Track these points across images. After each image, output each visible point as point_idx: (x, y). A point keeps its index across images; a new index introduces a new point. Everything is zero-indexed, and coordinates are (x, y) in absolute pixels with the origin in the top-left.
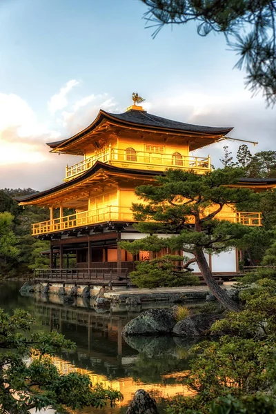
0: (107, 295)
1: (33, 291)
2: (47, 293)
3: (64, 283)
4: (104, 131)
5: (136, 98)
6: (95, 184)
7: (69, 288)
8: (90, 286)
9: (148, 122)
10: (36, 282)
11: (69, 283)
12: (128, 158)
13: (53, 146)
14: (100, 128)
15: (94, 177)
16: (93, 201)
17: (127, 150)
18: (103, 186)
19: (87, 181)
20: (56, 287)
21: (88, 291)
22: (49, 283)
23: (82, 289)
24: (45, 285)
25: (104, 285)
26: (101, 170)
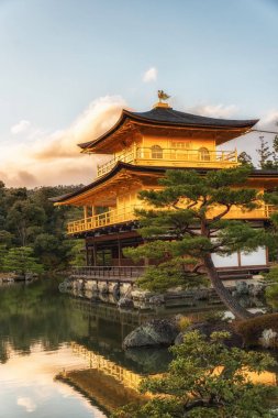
0: (135, 293)
1: (71, 288)
2: (83, 290)
3: (97, 280)
4: (129, 130)
5: (162, 95)
6: (120, 183)
7: (102, 285)
8: (120, 284)
9: (173, 119)
10: (73, 279)
11: (101, 280)
12: (153, 156)
13: (84, 147)
14: (124, 127)
15: (118, 177)
16: (121, 200)
17: (153, 148)
18: (130, 185)
19: (111, 181)
20: (90, 284)
21: (118, 289)
22: (85, 280)
23: (113, 286)
24: (81, 281)
25: (132, 283)
26: (123, 170)
